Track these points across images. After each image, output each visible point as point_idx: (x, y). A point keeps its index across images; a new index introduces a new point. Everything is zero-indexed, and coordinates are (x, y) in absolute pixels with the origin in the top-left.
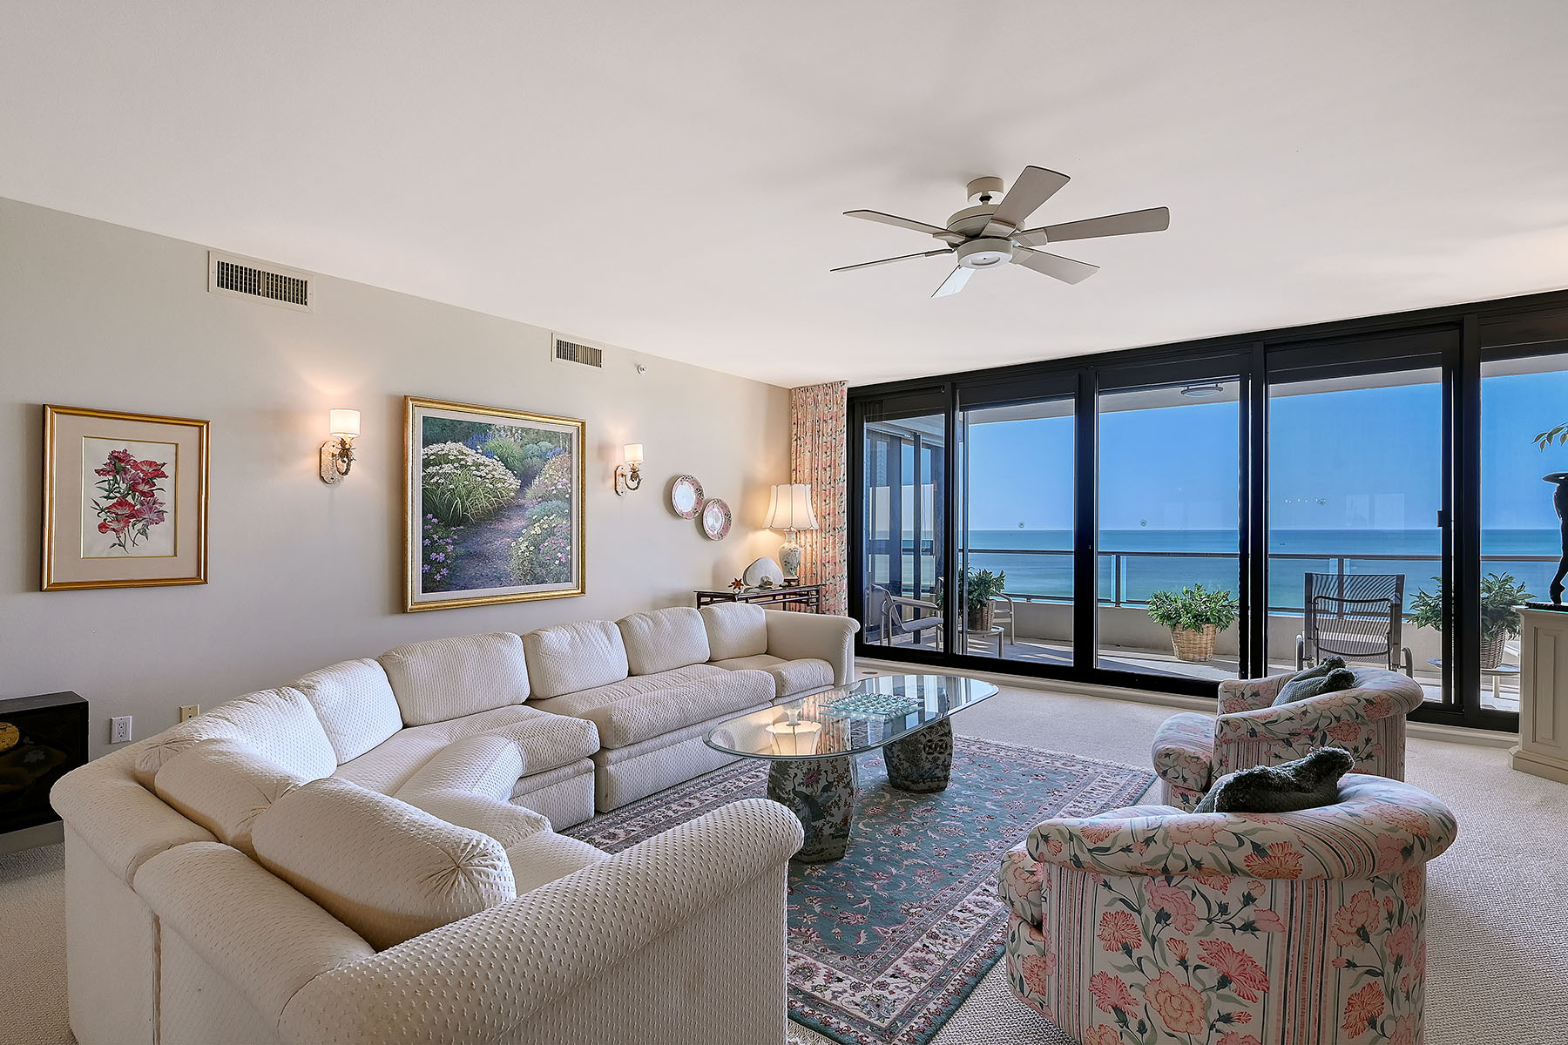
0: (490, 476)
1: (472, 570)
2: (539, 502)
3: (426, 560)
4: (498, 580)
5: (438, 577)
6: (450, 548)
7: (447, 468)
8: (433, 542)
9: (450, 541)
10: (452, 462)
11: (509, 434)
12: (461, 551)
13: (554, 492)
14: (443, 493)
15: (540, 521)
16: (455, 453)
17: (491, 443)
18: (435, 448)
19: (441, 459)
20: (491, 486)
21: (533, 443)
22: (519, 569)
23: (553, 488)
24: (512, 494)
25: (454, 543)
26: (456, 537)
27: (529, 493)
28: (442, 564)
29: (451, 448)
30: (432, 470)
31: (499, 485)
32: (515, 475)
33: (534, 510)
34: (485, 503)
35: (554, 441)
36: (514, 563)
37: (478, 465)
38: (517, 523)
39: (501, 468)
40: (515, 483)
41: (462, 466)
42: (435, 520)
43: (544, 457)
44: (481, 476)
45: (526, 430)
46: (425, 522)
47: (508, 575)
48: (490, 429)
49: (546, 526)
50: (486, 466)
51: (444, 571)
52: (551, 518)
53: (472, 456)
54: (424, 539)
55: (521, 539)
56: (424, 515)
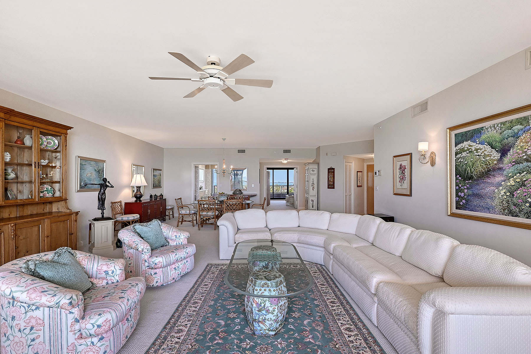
0: (483, 154)
1: (476, 202)
2: (513, 165)
3: (457, 195)
4: (488, 209)
5: (461, 203)
6: (466, 191)
7: (464, 154)
8: (460, 188)
9: (465, 187)
10: (466, 151)
11: (493, 128)
12: (470, 192)
13: (525, 157)
14: (463, 166)
15: (513, 177)
16: (467, 146)
17: (483, 137)
18: (459, 146)
19: (462, 150)
20: (484, 159)
21: (509, 129)
22: (500, 205)
23: (524, 154)
24: (495, 162)
25: (468, 189)
26: (468, 186)
27: (506, 160)
28: (463, 198)
29: (465, 144)
30: (458, 156)
31: (488, 158)
32: (497, 151)
33: (509, 170)
34: (480, 169)
35: (524, 122)
36: (496, 202)
37: (477, 150)
38: (499, 179)
39: (489, 148)
40: (496, 155)
41: (470, 152)
42: (460, 178)
43: (516, 136)
44: (478, 155)
45: (504, 123)
46: (457, 179)
47: (493, 208)
48: (482, 130)
49: (518, 180)
50: (481, 149)
51: (464, 201)
52: (522, 175)
53: (475, 146)
54: (456, 186)
55: (501, 188)
56: (456, 175)
